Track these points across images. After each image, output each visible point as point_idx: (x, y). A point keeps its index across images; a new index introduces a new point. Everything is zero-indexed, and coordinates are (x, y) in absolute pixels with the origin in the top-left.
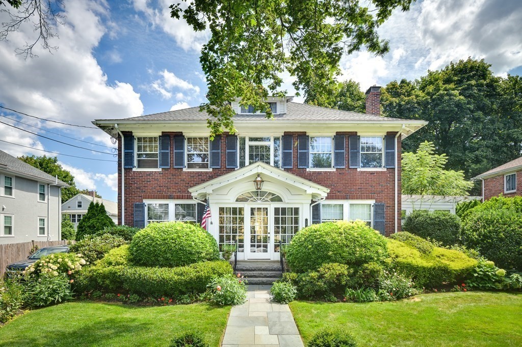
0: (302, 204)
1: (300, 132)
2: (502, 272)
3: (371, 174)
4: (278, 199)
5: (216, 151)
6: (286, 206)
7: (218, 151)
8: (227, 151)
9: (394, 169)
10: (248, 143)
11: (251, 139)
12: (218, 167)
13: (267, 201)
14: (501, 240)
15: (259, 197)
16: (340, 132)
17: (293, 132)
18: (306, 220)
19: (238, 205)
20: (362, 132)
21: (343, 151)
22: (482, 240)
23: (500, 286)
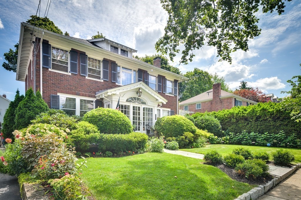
0: (154, 106)
2: (216, 137)
3: (170, 97)
5: (106, 70)
6: (148, 107)
7: (108, 70)
8: (112, 72)
12: (107, 80)
13: (140, 103)
14: (212, 126)
15: (137, 101)
17: (142, 70)
18: (156, 115)
19: (127, 104)
20: (167, 77)
22: (206, 127)
23: (215, 142)
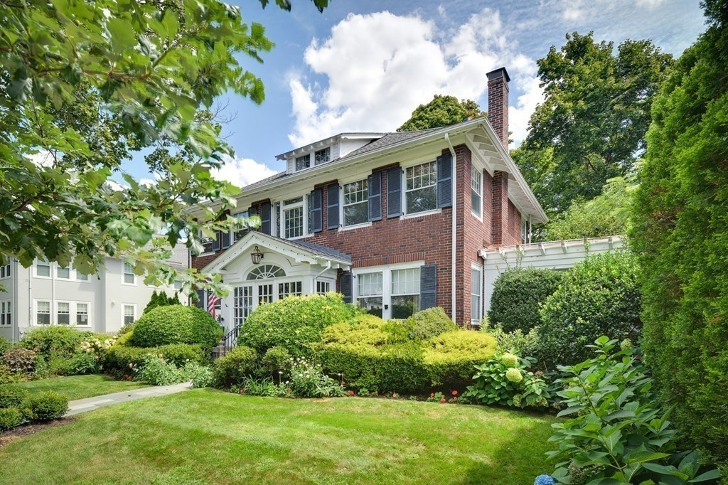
1: (331, 182)
3: (418, 221)
4: (281, 273)
6: (290, 281)
8: (262, 222)
9: (451, 207)
10: (283, 208)
11: (287, 203)
13: (272, 276)
16: (376, 169)
17: (323, 184)
19: (247, 284)
20: (406, 161)
21: (378, 195)
